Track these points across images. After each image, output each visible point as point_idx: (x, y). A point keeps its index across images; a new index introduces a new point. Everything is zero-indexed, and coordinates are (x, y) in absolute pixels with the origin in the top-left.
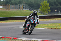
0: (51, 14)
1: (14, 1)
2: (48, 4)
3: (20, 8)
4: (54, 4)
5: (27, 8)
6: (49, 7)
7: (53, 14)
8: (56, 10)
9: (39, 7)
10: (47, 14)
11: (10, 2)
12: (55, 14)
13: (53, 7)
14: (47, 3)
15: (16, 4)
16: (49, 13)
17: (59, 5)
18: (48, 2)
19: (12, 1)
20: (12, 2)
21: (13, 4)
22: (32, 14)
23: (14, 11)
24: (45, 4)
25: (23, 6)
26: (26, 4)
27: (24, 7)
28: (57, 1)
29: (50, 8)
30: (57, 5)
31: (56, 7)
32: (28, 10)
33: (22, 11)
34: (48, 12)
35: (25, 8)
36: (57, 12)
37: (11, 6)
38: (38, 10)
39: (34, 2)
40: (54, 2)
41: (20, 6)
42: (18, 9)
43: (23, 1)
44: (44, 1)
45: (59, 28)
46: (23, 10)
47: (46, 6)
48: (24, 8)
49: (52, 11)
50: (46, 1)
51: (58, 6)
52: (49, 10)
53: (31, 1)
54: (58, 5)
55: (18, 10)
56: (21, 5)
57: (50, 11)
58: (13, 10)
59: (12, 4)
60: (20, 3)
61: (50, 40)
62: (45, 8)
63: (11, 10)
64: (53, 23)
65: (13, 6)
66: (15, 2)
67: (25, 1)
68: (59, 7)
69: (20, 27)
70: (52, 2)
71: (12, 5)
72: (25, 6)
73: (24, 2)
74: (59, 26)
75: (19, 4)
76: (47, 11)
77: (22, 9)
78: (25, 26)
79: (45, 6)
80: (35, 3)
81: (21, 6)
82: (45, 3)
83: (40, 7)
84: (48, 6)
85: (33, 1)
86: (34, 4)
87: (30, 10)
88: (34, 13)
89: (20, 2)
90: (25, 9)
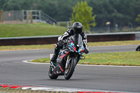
0: (96, 31)
1: (13, 2)
2: (90, 9)
3: (25, 18)
4: (103, 9)
5: (43, 19)
6: (93, 15)
7: (101, 31)
8: (108, 23)
9: (71, 16)
10: (88, 31)
11: (4, 5)
12: (106, 31)
13: (101, 16)
14: (87, 8)
15: (16, 9)
16: (92, 29)
17: (116, 11)
18: (90, 4)
19: (8, 3)
20: (7, 5)
21: (9, 10)
22: (72, 31)
23: (11, 26)
24: (83, 10)
25: (34, 13)
26: (39, 8)
27: (36, 15)
28: (111, 3)
29: (95, 19)
30: (110, 12)
31: (109, 16)
32: (45, 22)
33: (31, 25)
34: (91, 27)
35: (38, 18)
36: (112, 26)
37: (4, 13)
38: (68, 22)
39: (57, 6)
40: (105, 6)
41: (25, 13)
42: (21, 20)
43: (32, 2)
44: (80, 1)
45: (115, 63)
46: (32, 22)
47: (86, 13)
48: (34, 18)
49: (100, 24)
50: (86, 3)
51: (113, 14)
52: (92, 22)
53: (52, 2)
54: (113, 12)
55: (20, 22)
56: (27, 11)
57: (94, 24)
58: (9, 22)
59: (7, 9)
60: (26, 6)
61: (95, 91)
62: (84, 18)
63: (5, 22)
64: (101, 51)
65: (10, 15)
66: (14, 4)
67: (36, 2)
68: (115, 17)
69: (26, 61)
70: (99, 6)
71: (7, 12)
72: (38, 14)
73: (35, 5)
74: (115, 58)
75: (23, 8)
76: (88, 25)
77: (30, 21)
78: (54, 60)
79: (83, 13)
80: (60, 6)
81: (29, 12)
82: (84, 6)
83: (73, 16)
84: (91, 13)
85: (56, 3)
86: (58, 9)
87: (48, 22)
88: (75, 28)
89: (25, 4)
90: (38, 21)
